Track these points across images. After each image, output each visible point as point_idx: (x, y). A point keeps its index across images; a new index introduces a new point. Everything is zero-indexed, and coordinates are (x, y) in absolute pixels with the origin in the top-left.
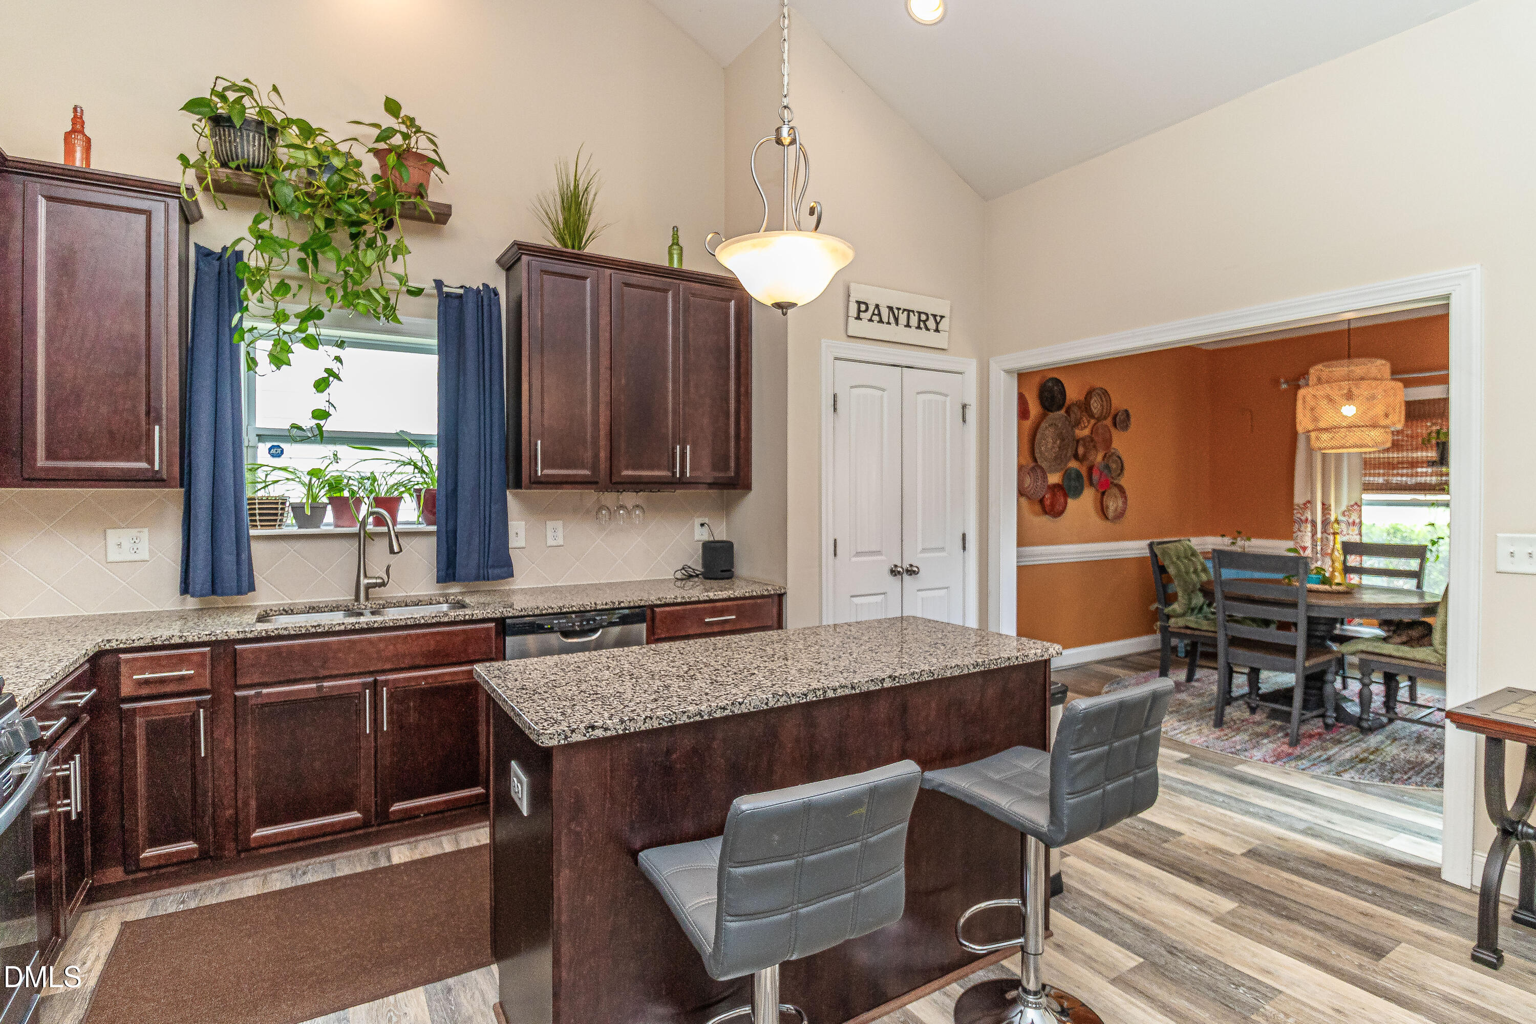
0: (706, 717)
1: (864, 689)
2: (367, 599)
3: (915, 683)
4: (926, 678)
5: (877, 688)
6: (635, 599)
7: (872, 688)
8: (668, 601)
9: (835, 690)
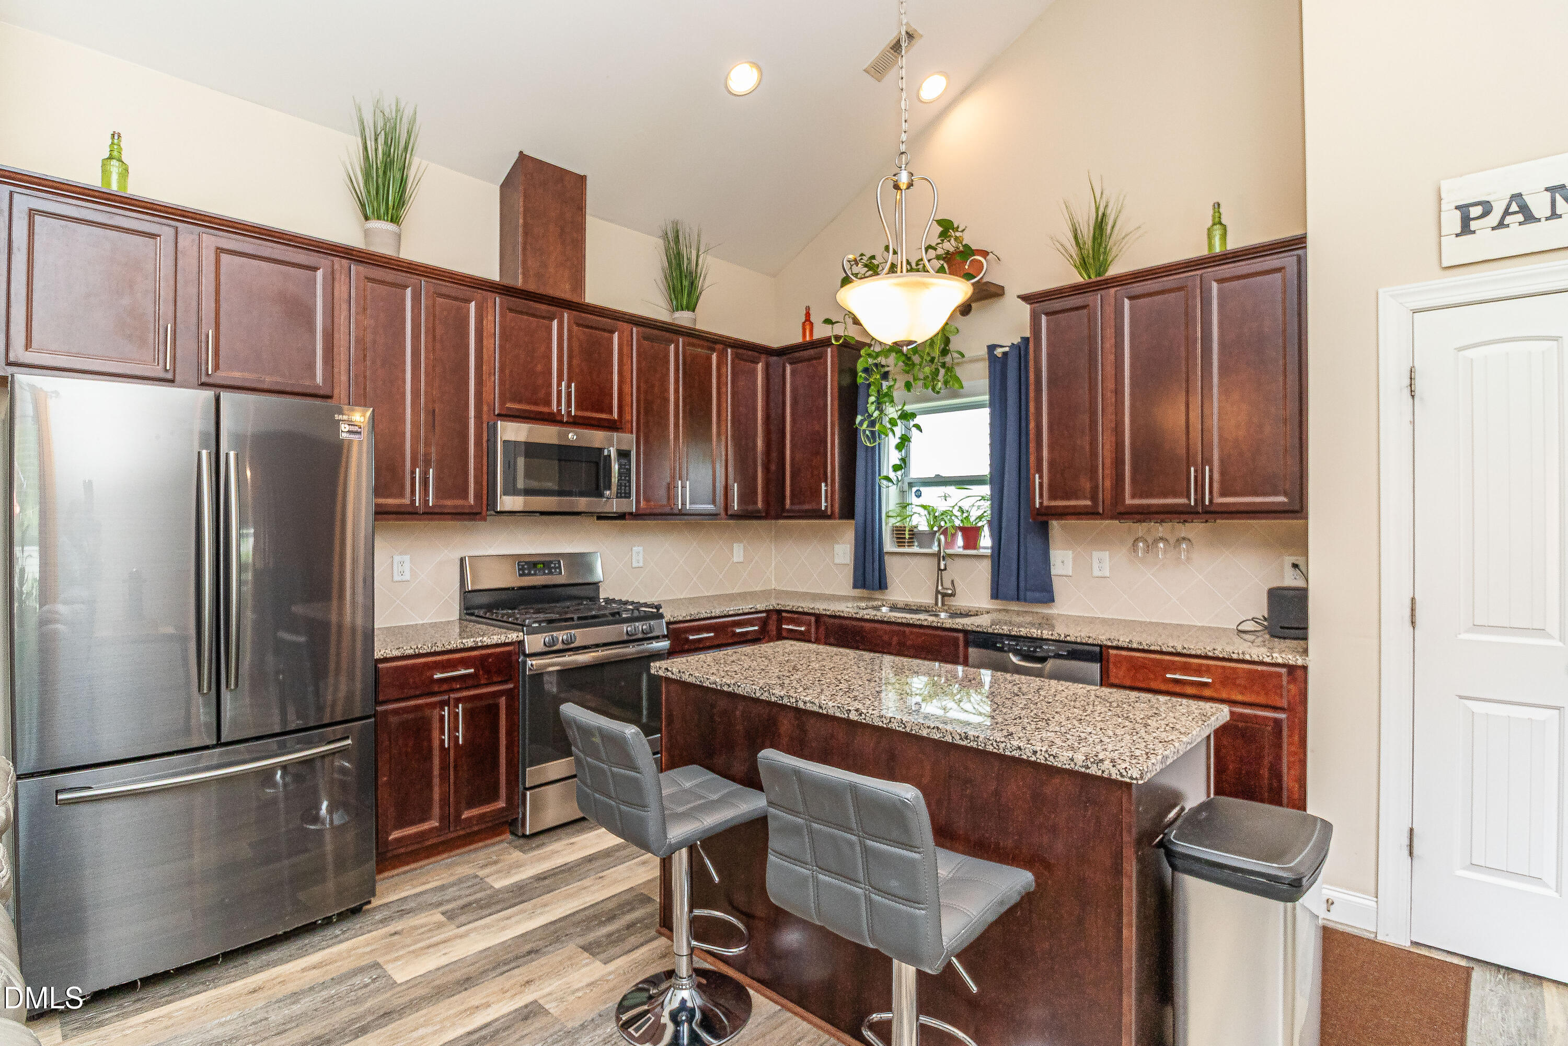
0: (719, 688)
1: (831, 712)
2: (943, 604)
3: (882, 727)
4: (894, 726)
5: (843, 716)
6: (1083, 635)
7: (838, 714)
8: (1120, 644)
9: (805, 703)
